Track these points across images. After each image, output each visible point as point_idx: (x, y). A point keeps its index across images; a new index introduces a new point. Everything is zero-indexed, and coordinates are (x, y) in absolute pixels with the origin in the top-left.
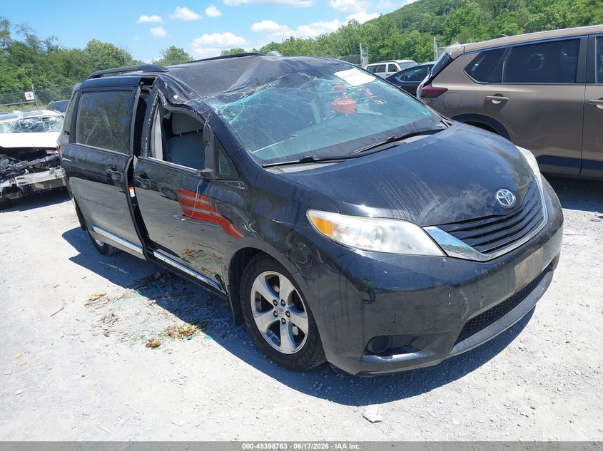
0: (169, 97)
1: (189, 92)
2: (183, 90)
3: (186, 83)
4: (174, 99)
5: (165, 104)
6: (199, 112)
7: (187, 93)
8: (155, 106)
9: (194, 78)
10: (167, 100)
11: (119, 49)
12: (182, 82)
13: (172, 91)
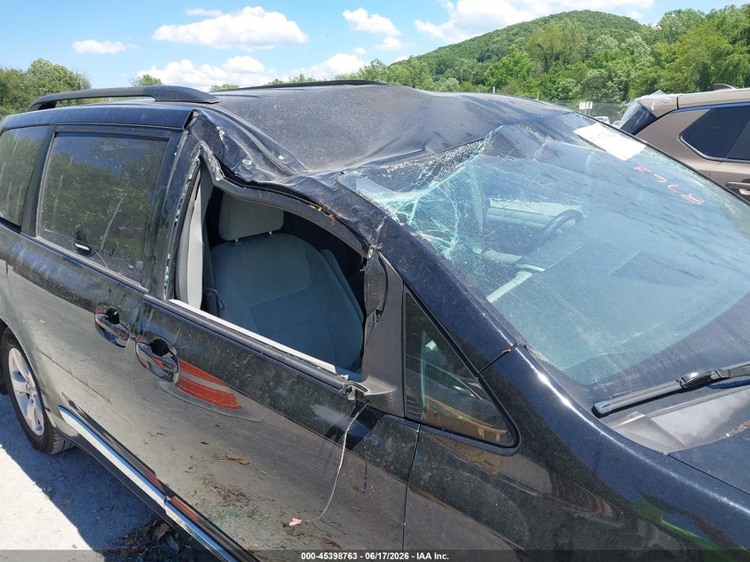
0: (229, 161)
1: (277, 154)
2: (262, 147)
3: (264, 130)
4: (244, 168)
5: (219, 177)
6: (340, 215)
7: (271, 155)
8: (193, 181)
9: (279, 122)
10: (225, 169)
11: (74, 74)
12: (255, 128)
13: (234, 147)
